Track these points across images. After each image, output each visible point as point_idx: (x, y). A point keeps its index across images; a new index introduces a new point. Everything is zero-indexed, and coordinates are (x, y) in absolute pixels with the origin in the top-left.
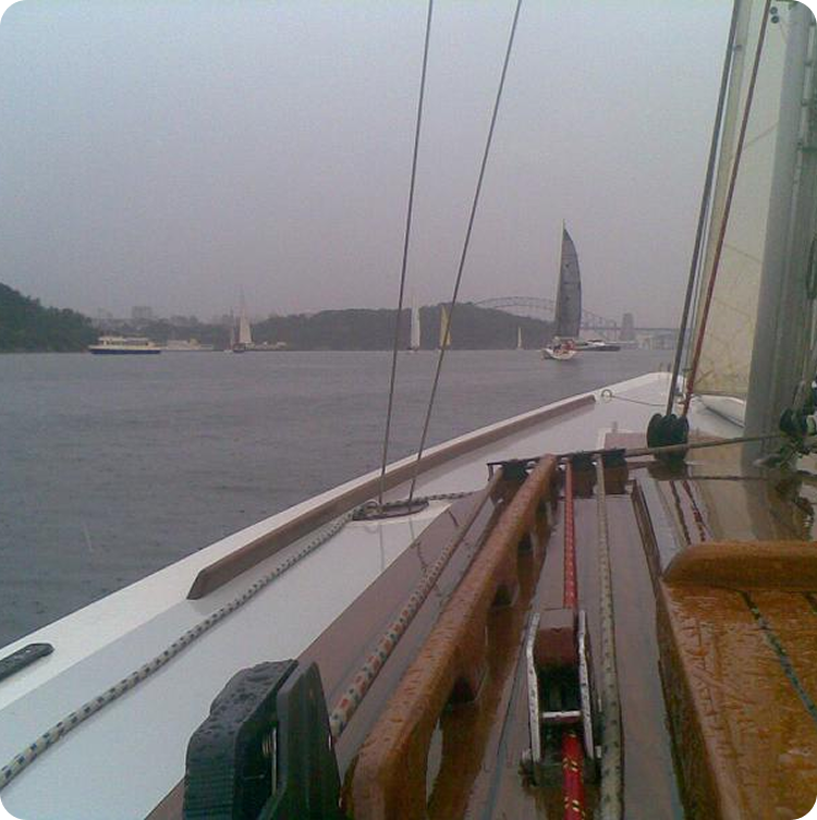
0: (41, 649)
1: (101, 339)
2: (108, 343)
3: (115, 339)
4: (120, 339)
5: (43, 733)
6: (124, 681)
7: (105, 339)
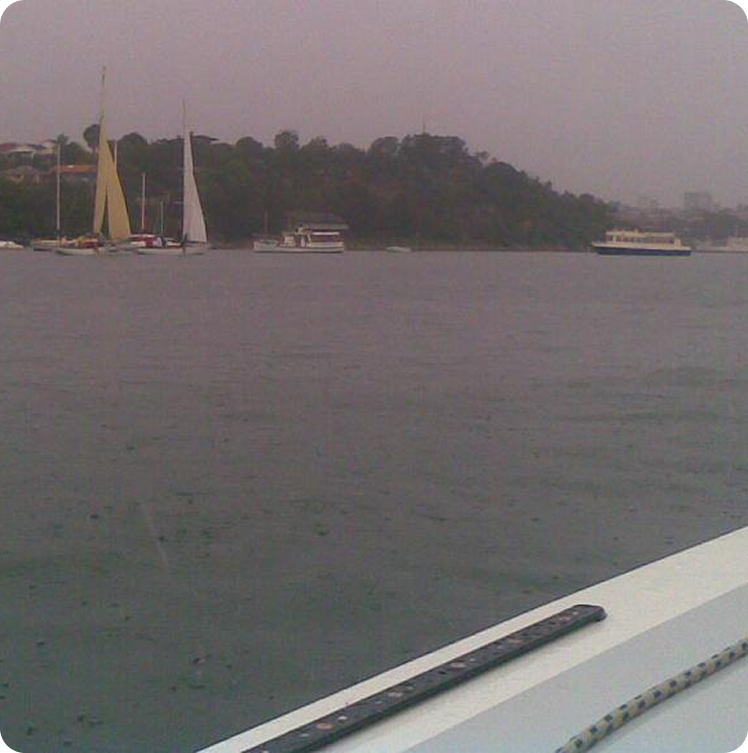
0: (591, 612)
1: (609, 233)
2: (619, 239)
3: (629, 234)
4: (635, 234)
5: (605, 714)
6: (702, 665)
7: (616, 233)
